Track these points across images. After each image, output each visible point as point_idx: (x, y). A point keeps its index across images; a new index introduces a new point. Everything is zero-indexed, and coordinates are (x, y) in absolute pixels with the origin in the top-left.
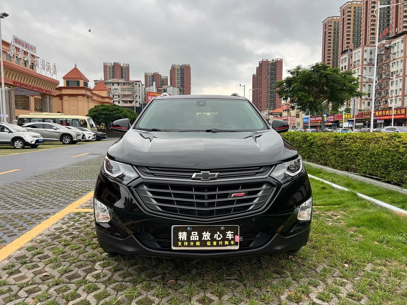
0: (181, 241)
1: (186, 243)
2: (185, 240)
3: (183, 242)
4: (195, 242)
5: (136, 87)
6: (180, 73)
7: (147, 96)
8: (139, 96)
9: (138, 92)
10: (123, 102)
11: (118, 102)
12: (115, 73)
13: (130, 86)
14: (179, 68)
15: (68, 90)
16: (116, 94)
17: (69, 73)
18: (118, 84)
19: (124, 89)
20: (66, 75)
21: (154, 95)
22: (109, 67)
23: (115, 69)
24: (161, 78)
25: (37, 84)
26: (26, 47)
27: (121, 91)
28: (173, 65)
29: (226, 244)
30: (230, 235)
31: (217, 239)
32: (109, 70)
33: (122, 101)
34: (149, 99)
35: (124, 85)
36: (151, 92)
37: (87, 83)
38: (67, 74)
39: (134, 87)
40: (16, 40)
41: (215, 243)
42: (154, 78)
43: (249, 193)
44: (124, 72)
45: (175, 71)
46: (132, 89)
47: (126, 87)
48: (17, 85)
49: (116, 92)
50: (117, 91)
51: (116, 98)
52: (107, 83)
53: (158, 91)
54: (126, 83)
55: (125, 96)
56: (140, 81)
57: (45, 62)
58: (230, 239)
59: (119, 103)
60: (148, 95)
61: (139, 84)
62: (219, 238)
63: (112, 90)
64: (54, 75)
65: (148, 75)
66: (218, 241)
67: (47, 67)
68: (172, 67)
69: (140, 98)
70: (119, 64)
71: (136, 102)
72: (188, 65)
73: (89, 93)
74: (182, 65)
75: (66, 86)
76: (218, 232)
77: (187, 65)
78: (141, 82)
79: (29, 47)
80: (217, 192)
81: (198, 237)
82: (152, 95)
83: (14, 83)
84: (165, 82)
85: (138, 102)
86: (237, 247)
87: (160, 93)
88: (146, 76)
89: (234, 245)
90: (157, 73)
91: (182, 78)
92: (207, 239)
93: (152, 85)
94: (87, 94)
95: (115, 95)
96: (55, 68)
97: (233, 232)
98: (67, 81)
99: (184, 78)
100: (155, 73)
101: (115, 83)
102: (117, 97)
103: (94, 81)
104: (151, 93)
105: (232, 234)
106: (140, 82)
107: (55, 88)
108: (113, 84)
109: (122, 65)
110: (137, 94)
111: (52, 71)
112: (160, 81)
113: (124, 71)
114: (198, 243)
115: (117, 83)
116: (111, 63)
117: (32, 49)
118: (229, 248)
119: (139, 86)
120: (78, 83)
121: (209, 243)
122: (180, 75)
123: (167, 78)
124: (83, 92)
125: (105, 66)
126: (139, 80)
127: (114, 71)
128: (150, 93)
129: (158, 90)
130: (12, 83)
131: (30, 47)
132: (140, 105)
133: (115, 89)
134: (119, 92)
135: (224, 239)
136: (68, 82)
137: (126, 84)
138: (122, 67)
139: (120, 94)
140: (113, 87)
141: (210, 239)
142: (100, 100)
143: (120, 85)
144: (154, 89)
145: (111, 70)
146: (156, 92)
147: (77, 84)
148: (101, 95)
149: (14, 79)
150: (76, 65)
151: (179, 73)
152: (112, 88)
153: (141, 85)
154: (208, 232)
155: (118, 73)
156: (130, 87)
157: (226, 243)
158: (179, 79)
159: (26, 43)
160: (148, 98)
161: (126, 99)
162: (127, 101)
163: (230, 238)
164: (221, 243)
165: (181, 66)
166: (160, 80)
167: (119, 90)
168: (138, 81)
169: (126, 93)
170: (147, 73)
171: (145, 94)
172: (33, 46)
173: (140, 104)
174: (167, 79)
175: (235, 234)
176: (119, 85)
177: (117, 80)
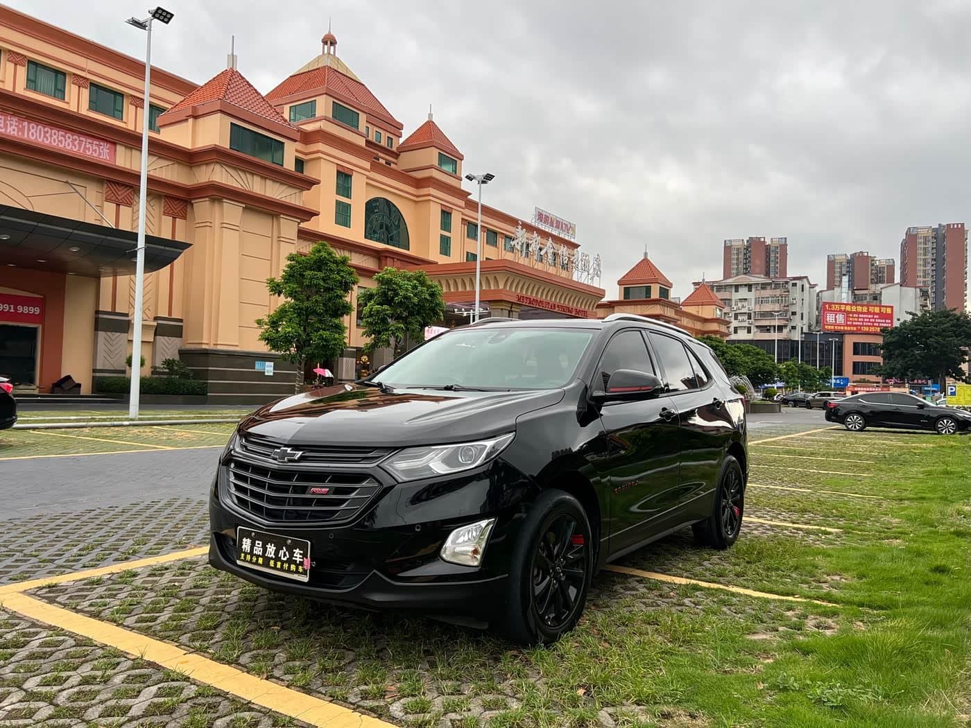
0: (244, 553)
1: (248, 557)
2: (249, 551)
3: (246, 554)
4: (258, 556)
5: (796, 293)
6: (933, 249)
7: (824, 312)
8: (802, 314)
9: (799, 303)
10: (759, 330)
11: (746, 330)
12: (750, 262)
13: (778, 290)
14: (930, 234)
15: (625, 307)
16: (743, 310)
17: (630, 271)
18: (750, 287)
19: (764, 298)
20: (624, 277)
21: (843, 309)
22: (738, 249)
23: (750, 252)
24: (873, 265)
25: (560, 298)
26: (557, 227)
27: (756, 303)
28: (910, 228)
29: (292, 570)
30: (299, 556)
31: (282, 559)
32: (736, 257)
33: (757, 327)
34: (828, 319)
35: (762, 288)
36: (835, 302)
37: (668, 290)
38: (627, 274)
39: (788, 292)
40: (541, 216)
41: (279, 565)
42: (853, 266)
43: (338, 491)
44: (772, 259)
45: (915, 243)
46: (782, 297)
47: (767, 293)
48: (524, 304)
49: (743, 307)
50: (745, 304)
51: (743, 321)
52: (722, 286)
53: (855, 298)
54: (770, 284)
55: (764, 315)
56: (806, 277)
57: (580, 254)
58: (298, 562)
59: (749, 331)
60: (825, 310)
61: (803, 286)
62: (284, 557)
63: (733, 303)
64: (596, 277)
65: (836, 261)
66: (283, 562)
67: (583, 263)
68: (906, 234)
69: (802, 319)
70: (762, 240)
71: (794, 328)
72: (958, 224)
73: (670, 313)
74: (939, 225)
75: (622, 299)
76: (284, 548)
77: (954, 225)
78: (808, 280)
79: (562, 226)
80: (294, 483)
81: (261, 549)
82: (837, 311)
83: (519, 300)
84: (885, 275)
85: (798, 329)
86: (305, 579)
87: (859, 305)
88: (831, 264)
89: (302, 573)
90: (862, 252)
91: (939, 261)
92: (271, 556)
93: (840, 286)
94: (666, 314)
95: (740, 313)
96: (599, 265)
97: (302, 552)
98: (625, 288)
99: (944, 260)
100: (856, 253)
101: (741, 285)
102: (746, 317)
103: (693, 283)
104: (834, 304)
105: (300, 554)
106: (805, 280)
107: (595, 306)
108: (737, 287)
109: (768, 242)
110: (797, 309)
111: (591, 271)
112: (872, 274)
113: (772, 255)
114: (261, 561)
115: (746, 285)
116: (743, 240)
117: (568, 230)
118: (295, 577)
119: (803, 291)
120: (648, 290)
121: (272, 563)
122: (933, 254)
123: (892, 264)
124: (657, 310)
125: (728, 249)
126: (802, 276)
127: (749, 257)
128: (830, 304)
129: (855, 296)
130: (515, 300)
131: (564, 226)
132: (803, 335)
133: (740, 299)
134: (752, 307)
135: (290, 561)
136: (627, 292)
137: (769, 287)
138: (768, 248)
139: (752, 312)
140: (736, 296)
141: (274, 557)
142: (698, 326)
143: (753, 289)
144: (844, 295)
145: (741, 256)
146: (850, 302)
147: (647, 294)
148: (700, 315)
149: (519, 291)
150: (646, 254)
151: (930, 249)
152: (733, 298)
153: (807, 286)
154: (273, 545)
155: (759, 262)
156: (778, 292)
157: (293, 567)
158: (929, 263)
159: (558, 219)
160: (825, 318)
161: (769, 321)
162: (769, 326)
163: (298, 560)
164: (286, 566)
165: (934, 230)
166: (872, 270)
167: (751, 303)
168: (800, 278)
169: (768, 307)
170: (834, 255)
171: (817, 309)
172: (570, 224)
173: (802, 333)
174: (891, 268)
175: (304, 555)
176: (750, 290)
177: (749, 279)
